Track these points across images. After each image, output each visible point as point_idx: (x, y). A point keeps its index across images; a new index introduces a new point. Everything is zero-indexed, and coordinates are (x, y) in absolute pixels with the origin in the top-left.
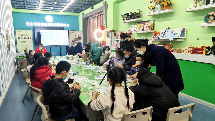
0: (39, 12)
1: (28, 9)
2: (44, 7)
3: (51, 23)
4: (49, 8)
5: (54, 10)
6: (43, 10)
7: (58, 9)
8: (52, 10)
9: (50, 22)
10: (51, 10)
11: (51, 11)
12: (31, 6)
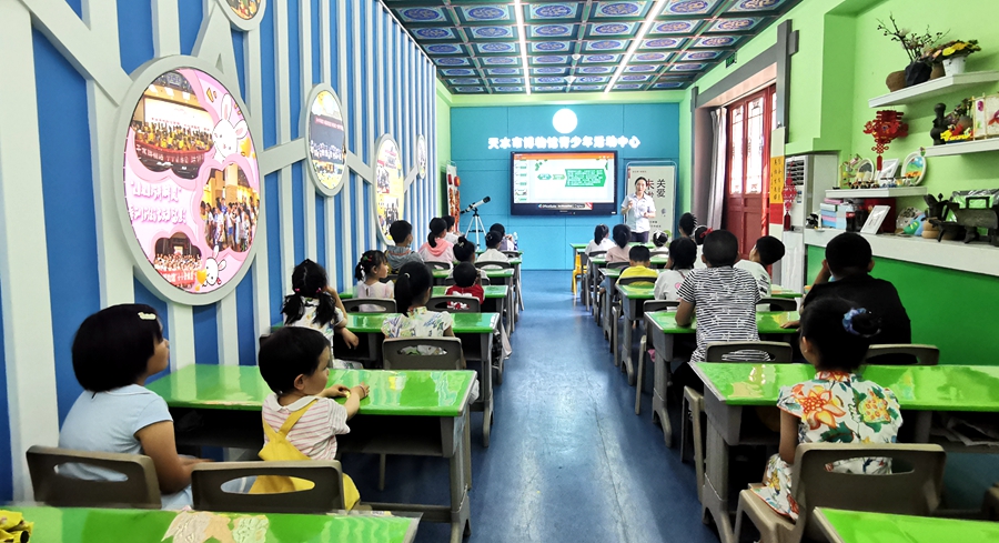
0: (528, 98)
1: (494, 92)
2: (544, 80)
3: (571, 135)
4: (562, 80)
5: (582, 88)
6: (542, 88)
7: (593, 80)
8: (575, 88)
9: (568, 132)
10: (569, 86)
11: (572, 91)
12: (501, 81)
